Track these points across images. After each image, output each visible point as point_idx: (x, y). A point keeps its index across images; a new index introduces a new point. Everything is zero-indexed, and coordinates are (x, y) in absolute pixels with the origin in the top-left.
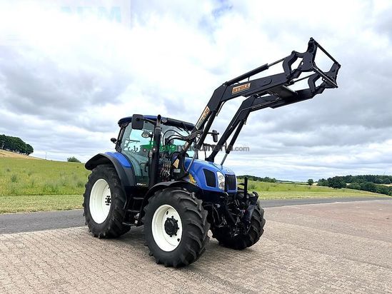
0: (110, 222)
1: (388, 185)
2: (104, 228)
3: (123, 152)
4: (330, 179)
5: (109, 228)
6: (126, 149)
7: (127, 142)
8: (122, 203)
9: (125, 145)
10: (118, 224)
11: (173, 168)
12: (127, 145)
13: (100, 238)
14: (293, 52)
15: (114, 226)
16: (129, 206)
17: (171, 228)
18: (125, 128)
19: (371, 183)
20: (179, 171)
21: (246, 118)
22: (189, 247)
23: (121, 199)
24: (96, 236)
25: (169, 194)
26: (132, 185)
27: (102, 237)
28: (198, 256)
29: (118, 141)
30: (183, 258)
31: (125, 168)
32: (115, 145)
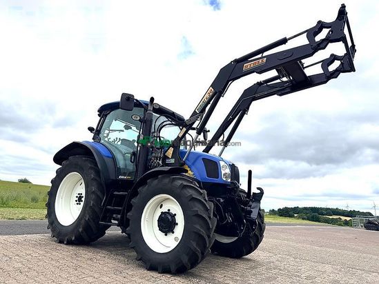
0: (83, 221)
1: (331, 217)
2: (73, 231)
3: (102, 141)
4: (280, 210)
5: (80, 230)
6: (106, 139)
7: (107, 132)
8: (99, 199)
9: (105, 135)
10: (92, 224)
11: (165, 158)
12: (108, 135)
13: (66, 244)
14: (319, 22)
15: (87, 228)
16: (108, 202)
17: (166, 224)
18: (106, 116)
19: (316, 214)
20: (172, 161)
21: (248, 108)
22: (194, 244)
23: (99, 193)
24: (61, 242)
25: (166, 180)
26: (113, 177)
27: (70, 243)
28: (203, 258)
29: (97, 130)
30: (185, 259)
31: (105, 158)
32: (93, 134)
